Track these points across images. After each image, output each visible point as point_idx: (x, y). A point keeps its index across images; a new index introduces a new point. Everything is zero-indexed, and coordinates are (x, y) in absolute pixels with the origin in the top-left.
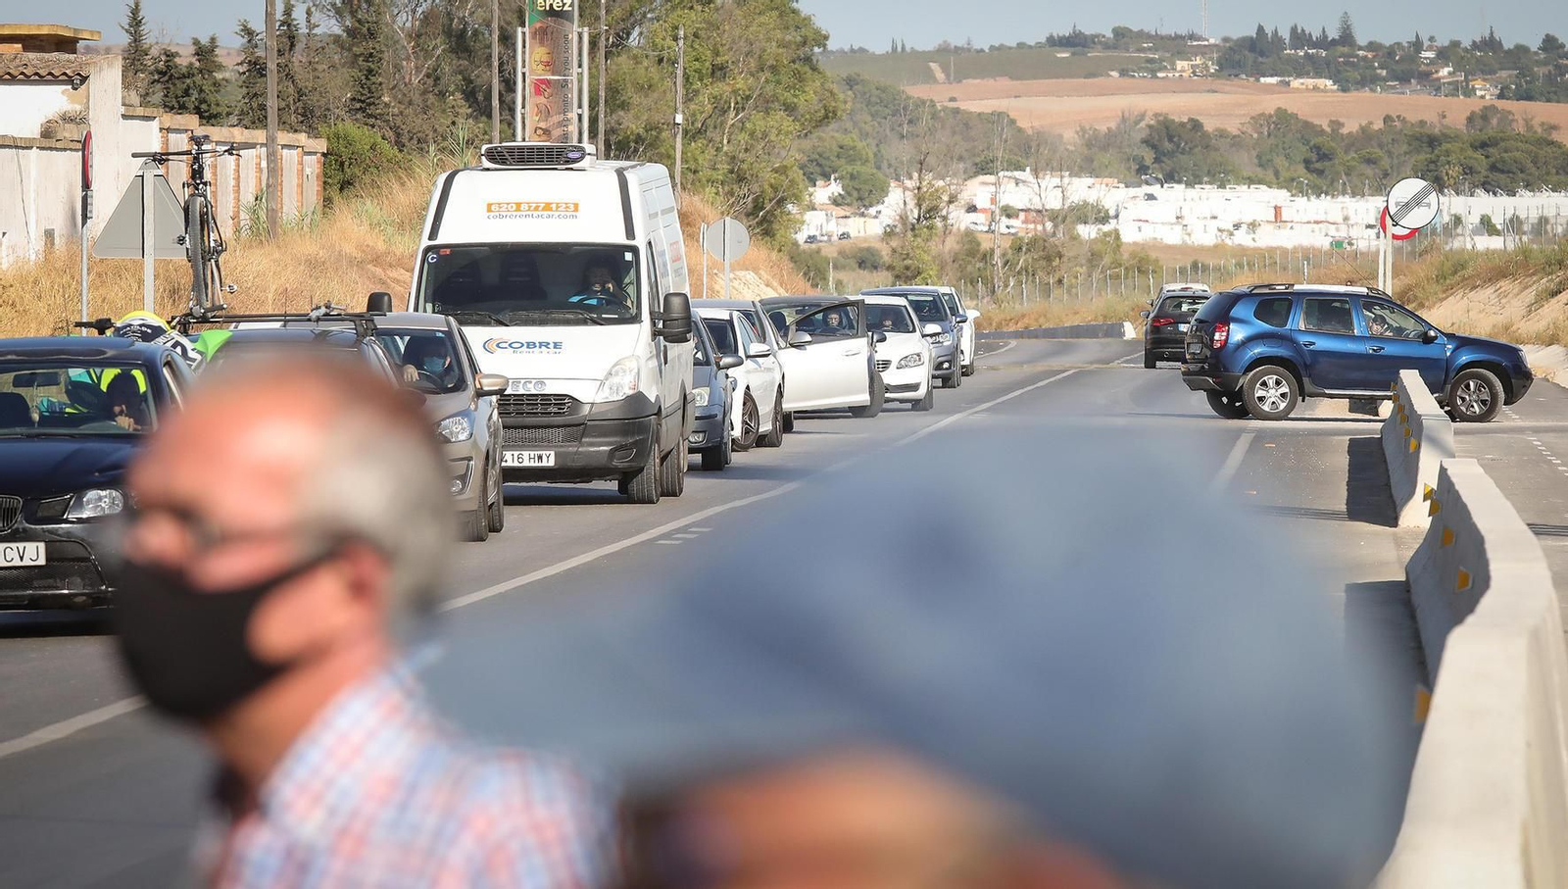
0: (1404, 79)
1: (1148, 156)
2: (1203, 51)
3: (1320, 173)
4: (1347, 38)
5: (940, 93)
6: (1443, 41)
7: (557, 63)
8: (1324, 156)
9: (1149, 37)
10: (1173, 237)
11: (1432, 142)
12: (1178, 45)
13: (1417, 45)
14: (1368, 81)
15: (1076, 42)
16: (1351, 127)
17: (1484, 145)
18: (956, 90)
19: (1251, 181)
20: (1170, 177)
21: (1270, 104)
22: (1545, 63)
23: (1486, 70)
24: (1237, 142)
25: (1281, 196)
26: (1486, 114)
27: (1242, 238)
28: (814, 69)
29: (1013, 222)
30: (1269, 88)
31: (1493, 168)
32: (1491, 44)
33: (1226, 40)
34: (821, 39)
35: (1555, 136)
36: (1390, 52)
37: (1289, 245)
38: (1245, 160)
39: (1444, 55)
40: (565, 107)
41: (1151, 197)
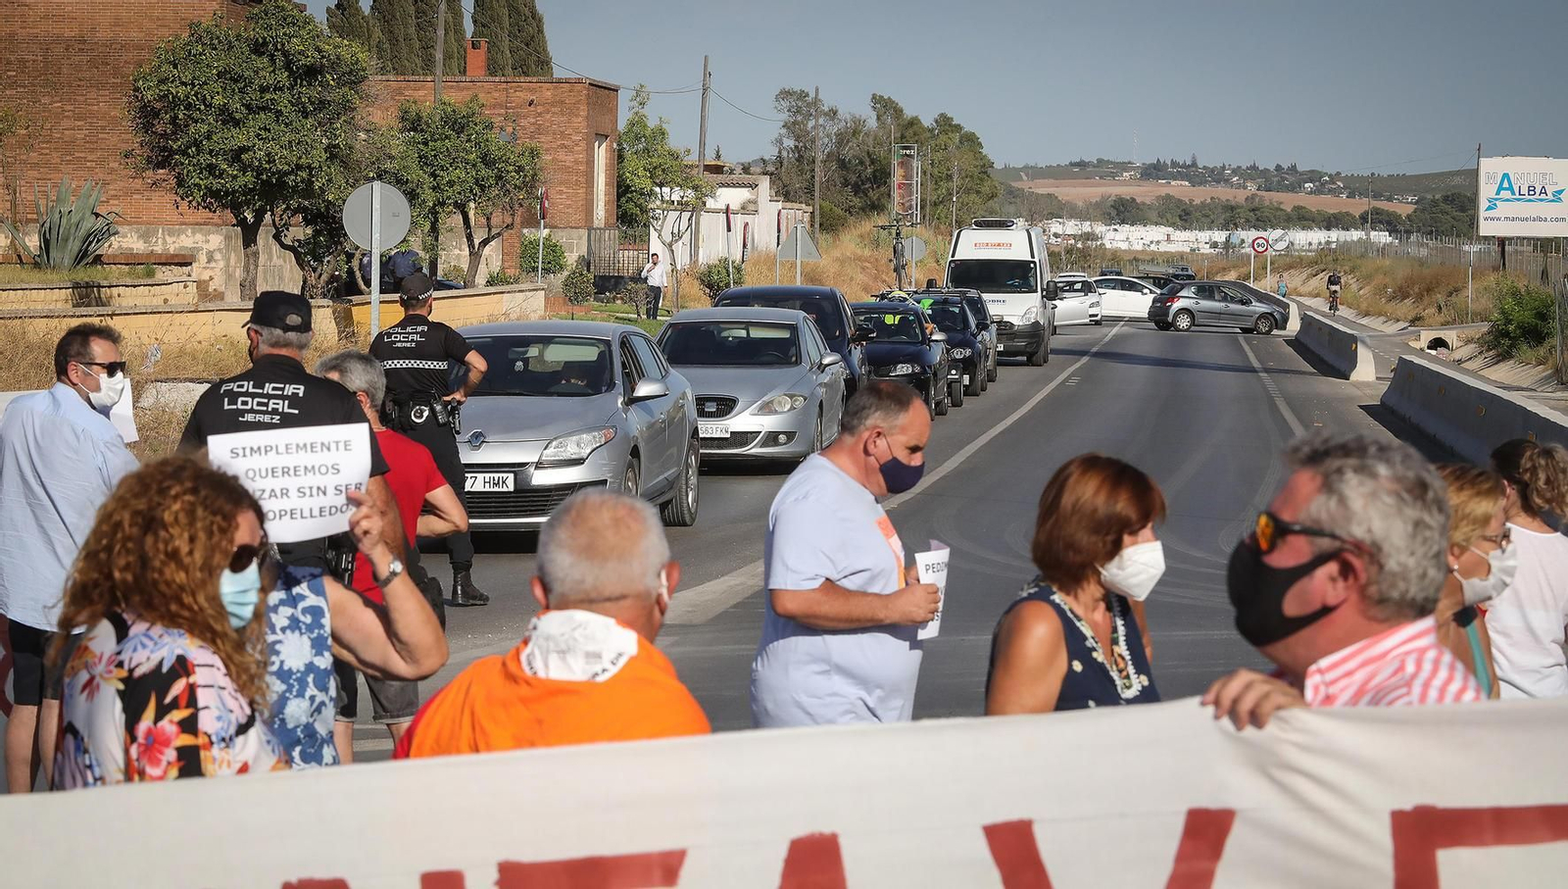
0: (1218, 182)
1: (1114, 213)
2: (1134, 169)
3: (1186, 220)
4: (1194, 164)
5: (1025, 184)
6: (1234, 166)
7: (908, 176)
8: (1187, 214)
9: (1112, 163)
10: (1124, 246)
11: (1232, 208)
12: (1124, 166)
13: (1224, 168)
14: (1203, 183)
15: (1081, 164)
16: (1197, 201)
17: (1253, 210)
18: (1031, 184)
19: (1156, 224)
20: (1123, 222)
21: (1164, 191)
22: (1276, 176)
23: (1253, 179)
24: (1150, 207)
25: (1170, 230)
26: (1254, 196)
27: (1153, 247)
28: (988, 176)
29: (1059, 240)
30: (1162, 185)
31: (1258, 220)
32: (1254, 168)
33: (1143, 164)
34: (991, 165)
35: (1282, 207)
36: (1213, 171)
37: (1173, 251)
38: (1154, 216)
39: (1235, 172)
40: (911, 195)
41: (1116, 230)
